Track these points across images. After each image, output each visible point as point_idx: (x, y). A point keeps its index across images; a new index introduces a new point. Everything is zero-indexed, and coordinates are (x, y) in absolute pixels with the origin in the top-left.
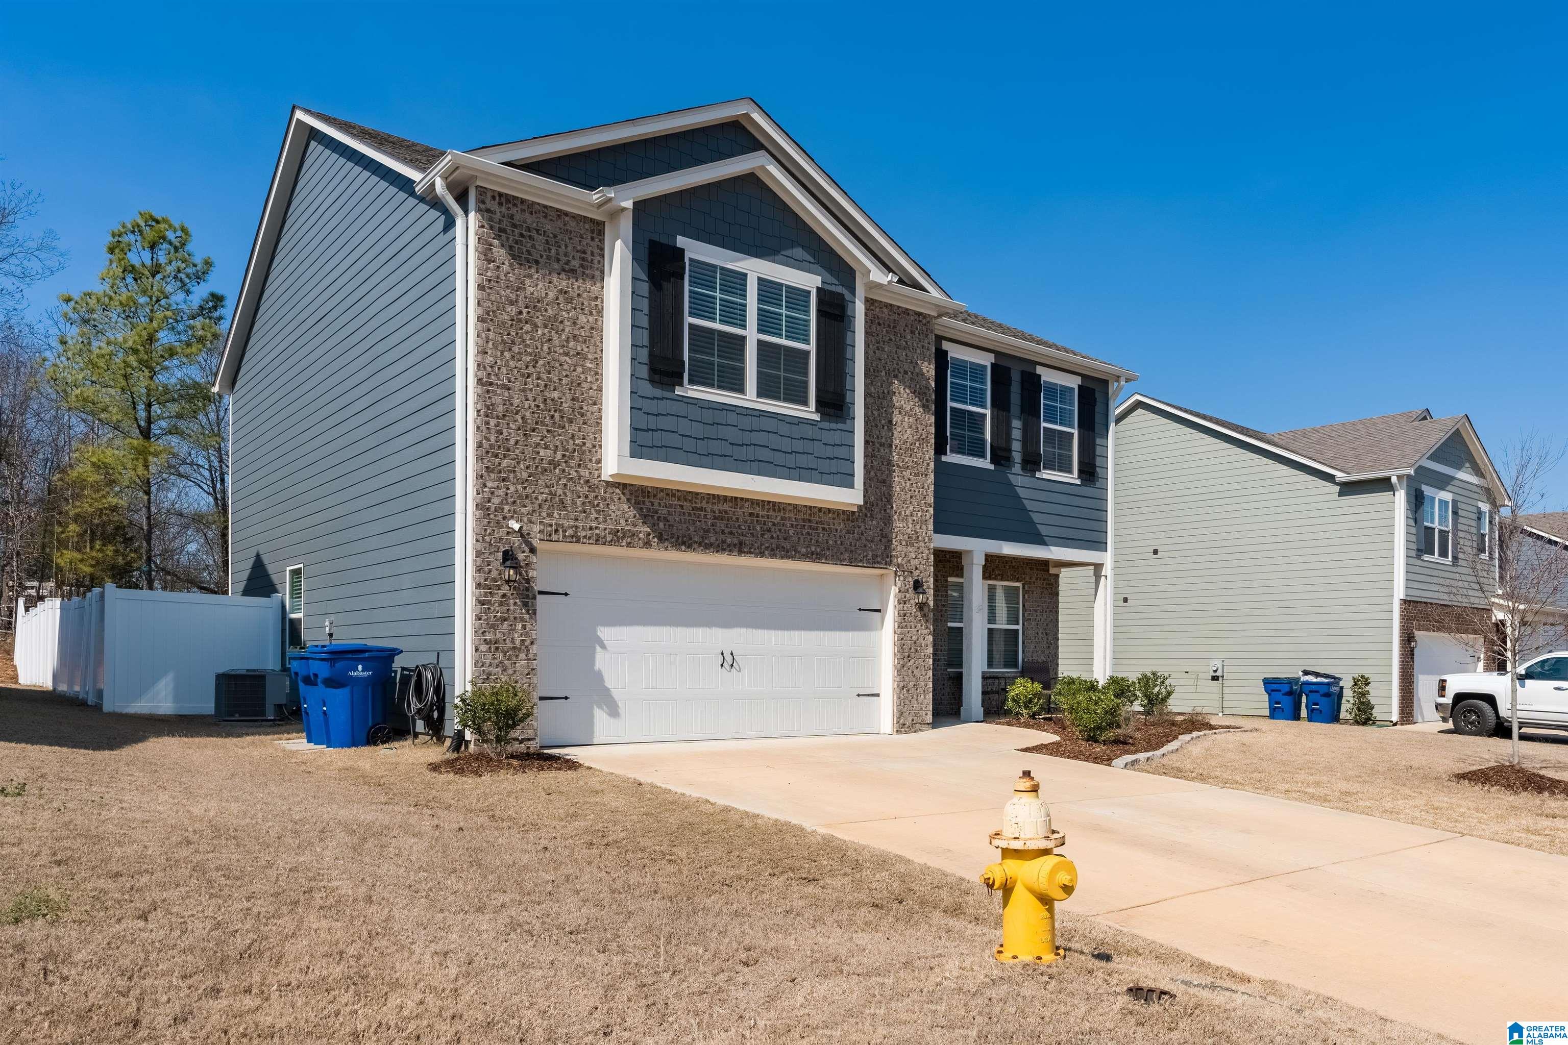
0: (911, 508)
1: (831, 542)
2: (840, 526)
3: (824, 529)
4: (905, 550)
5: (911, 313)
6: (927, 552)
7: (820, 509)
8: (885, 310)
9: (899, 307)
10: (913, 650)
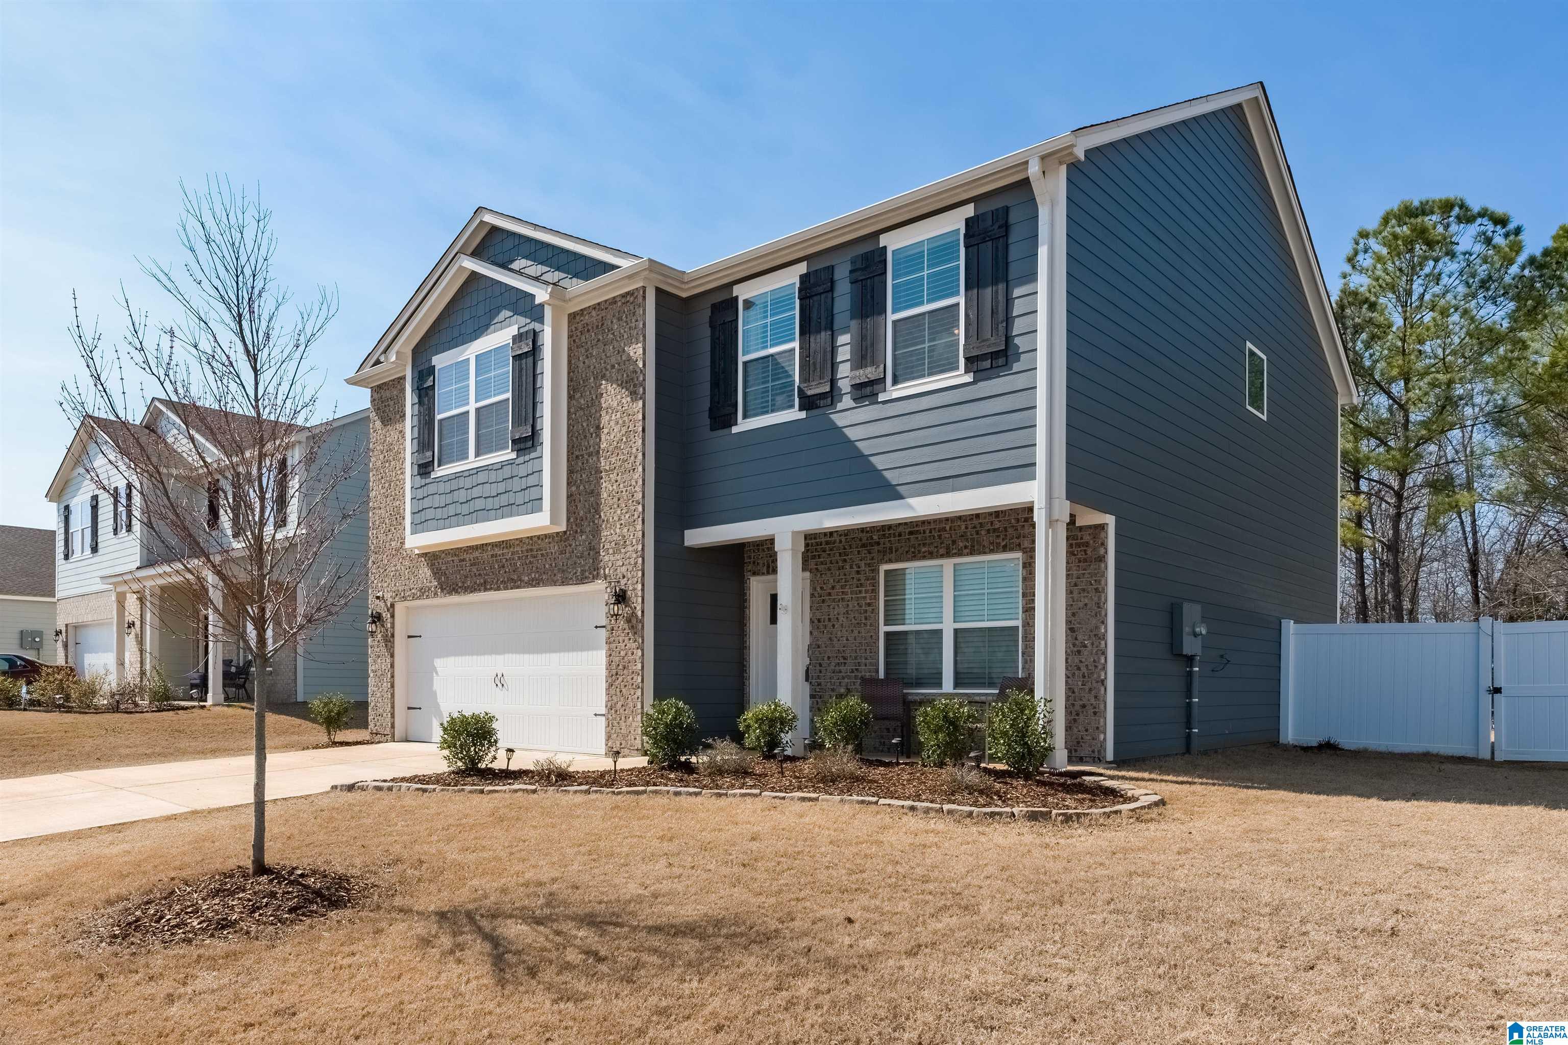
0: (619, 512)
1: (547, 566)
2: (555, 548)
3: (542, 555)
4: (612, 558)
5: (618, 299)
6: (634, 556)
7: (538, 537)
8: (594, 313)
9: (606, 301)
10: (621, 667)
